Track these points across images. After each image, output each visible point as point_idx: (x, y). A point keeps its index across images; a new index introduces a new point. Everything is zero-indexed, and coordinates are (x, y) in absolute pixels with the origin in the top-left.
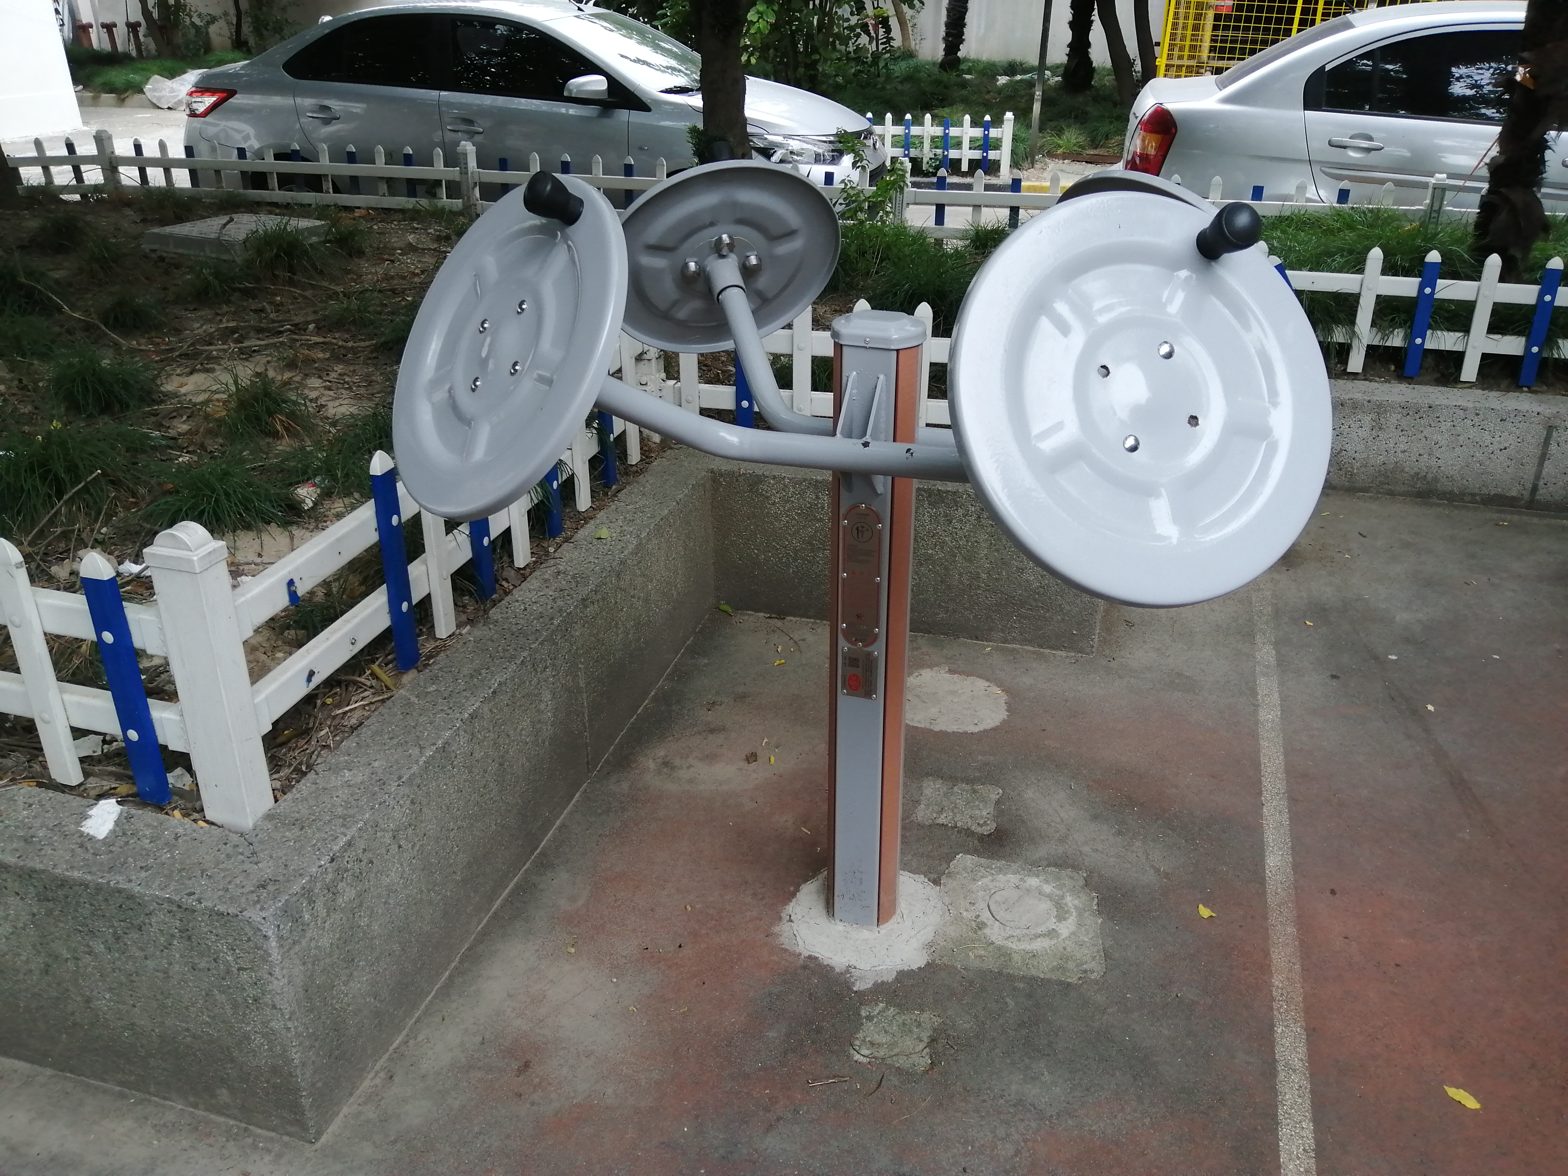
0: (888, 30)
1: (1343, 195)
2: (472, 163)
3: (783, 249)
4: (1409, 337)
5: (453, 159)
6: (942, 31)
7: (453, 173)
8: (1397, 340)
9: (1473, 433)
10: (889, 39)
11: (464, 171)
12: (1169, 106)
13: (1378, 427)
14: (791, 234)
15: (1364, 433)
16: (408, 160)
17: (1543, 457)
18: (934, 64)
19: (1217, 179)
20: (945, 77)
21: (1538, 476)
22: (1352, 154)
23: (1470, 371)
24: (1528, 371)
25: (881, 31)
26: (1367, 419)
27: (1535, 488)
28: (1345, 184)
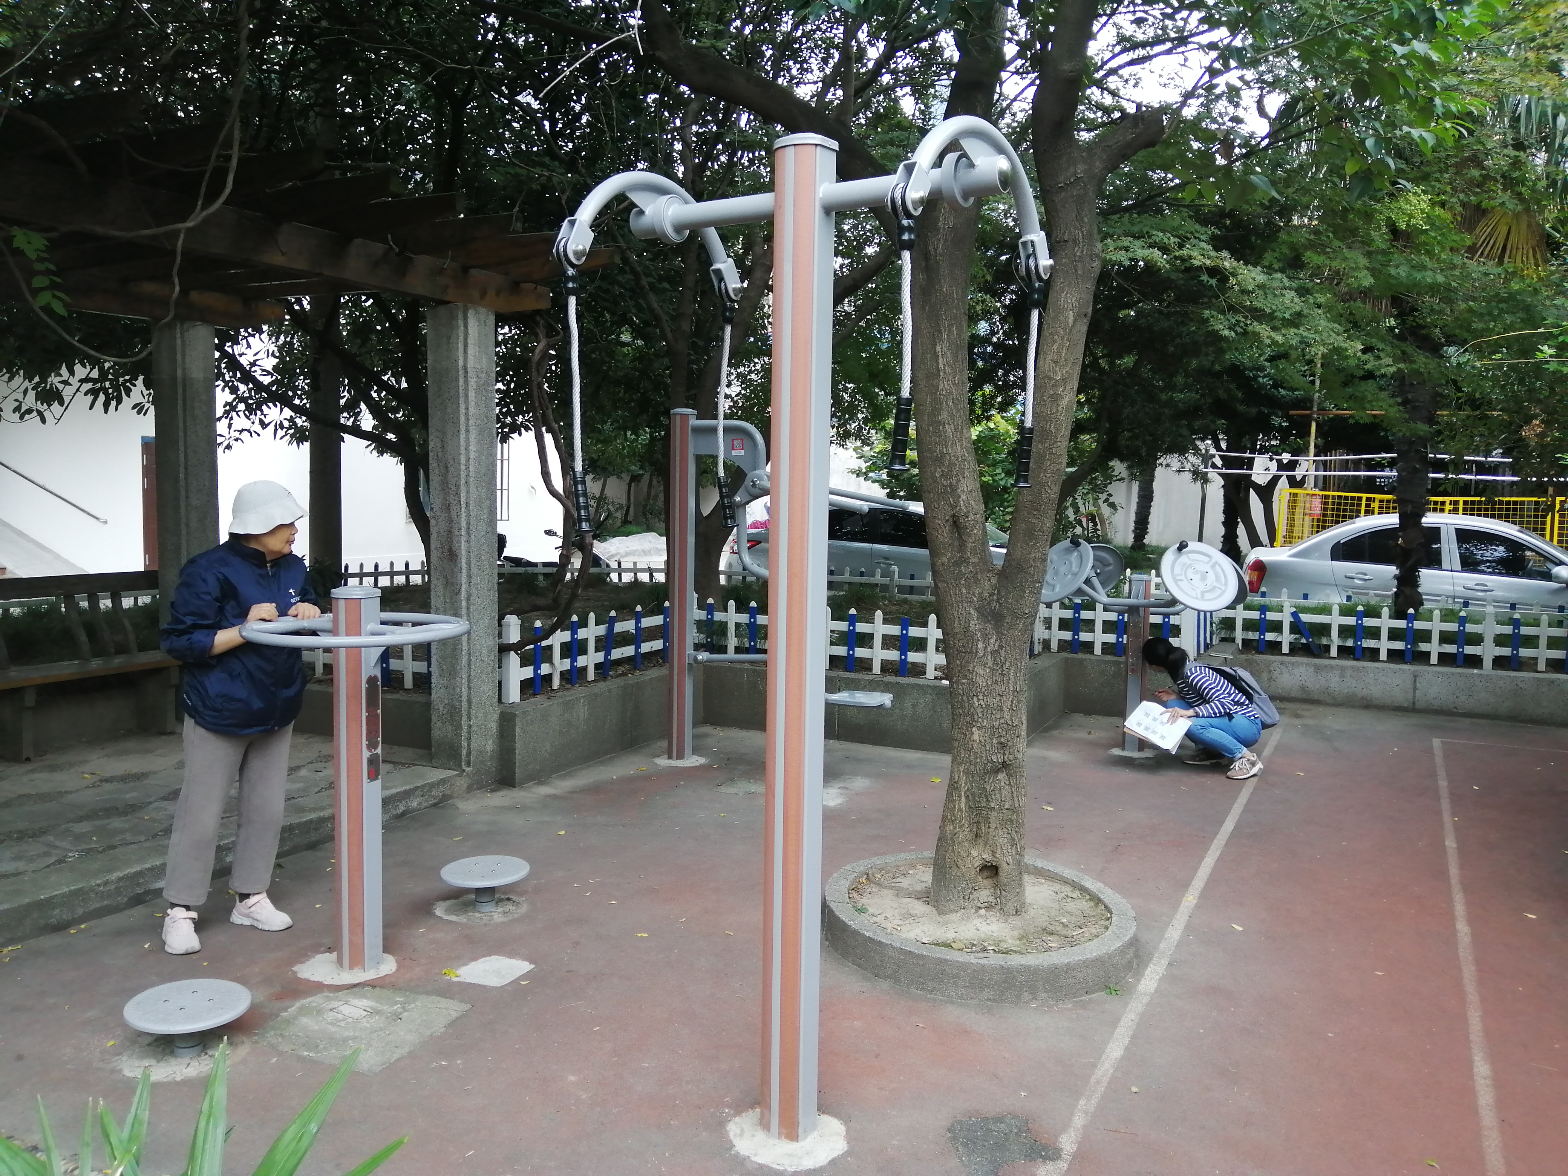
0: (1095, 525)
1: (1349, 598)
2: (896, 576)
3: (1107, 569)
4: (1355, 642)
5: (886, 574)
6: (1132, 526)
7: (886, 581)
8: (1350, 643)
9: (1383, 678)
10: (1096, 530)
11: (892, 580)
12: (1261, 558)
13: (1342, 676)
14: (1110, 565)
15: (1337, 679)
16: (862, 574)
17: (1415, 689)
18: (1126, 548)
19: (1285, 590)
20: (1135, 555)
21: (1414, 697)
22: (1357, 581)
23: (1383, 656)
24: (1408, 656)
25: (1091, 525)
26: (1338, 673)
27: (1414, 703)
28: (1350, 593)
